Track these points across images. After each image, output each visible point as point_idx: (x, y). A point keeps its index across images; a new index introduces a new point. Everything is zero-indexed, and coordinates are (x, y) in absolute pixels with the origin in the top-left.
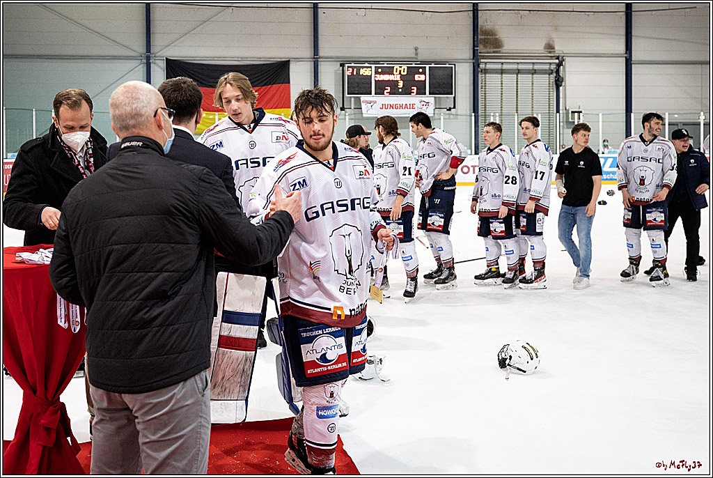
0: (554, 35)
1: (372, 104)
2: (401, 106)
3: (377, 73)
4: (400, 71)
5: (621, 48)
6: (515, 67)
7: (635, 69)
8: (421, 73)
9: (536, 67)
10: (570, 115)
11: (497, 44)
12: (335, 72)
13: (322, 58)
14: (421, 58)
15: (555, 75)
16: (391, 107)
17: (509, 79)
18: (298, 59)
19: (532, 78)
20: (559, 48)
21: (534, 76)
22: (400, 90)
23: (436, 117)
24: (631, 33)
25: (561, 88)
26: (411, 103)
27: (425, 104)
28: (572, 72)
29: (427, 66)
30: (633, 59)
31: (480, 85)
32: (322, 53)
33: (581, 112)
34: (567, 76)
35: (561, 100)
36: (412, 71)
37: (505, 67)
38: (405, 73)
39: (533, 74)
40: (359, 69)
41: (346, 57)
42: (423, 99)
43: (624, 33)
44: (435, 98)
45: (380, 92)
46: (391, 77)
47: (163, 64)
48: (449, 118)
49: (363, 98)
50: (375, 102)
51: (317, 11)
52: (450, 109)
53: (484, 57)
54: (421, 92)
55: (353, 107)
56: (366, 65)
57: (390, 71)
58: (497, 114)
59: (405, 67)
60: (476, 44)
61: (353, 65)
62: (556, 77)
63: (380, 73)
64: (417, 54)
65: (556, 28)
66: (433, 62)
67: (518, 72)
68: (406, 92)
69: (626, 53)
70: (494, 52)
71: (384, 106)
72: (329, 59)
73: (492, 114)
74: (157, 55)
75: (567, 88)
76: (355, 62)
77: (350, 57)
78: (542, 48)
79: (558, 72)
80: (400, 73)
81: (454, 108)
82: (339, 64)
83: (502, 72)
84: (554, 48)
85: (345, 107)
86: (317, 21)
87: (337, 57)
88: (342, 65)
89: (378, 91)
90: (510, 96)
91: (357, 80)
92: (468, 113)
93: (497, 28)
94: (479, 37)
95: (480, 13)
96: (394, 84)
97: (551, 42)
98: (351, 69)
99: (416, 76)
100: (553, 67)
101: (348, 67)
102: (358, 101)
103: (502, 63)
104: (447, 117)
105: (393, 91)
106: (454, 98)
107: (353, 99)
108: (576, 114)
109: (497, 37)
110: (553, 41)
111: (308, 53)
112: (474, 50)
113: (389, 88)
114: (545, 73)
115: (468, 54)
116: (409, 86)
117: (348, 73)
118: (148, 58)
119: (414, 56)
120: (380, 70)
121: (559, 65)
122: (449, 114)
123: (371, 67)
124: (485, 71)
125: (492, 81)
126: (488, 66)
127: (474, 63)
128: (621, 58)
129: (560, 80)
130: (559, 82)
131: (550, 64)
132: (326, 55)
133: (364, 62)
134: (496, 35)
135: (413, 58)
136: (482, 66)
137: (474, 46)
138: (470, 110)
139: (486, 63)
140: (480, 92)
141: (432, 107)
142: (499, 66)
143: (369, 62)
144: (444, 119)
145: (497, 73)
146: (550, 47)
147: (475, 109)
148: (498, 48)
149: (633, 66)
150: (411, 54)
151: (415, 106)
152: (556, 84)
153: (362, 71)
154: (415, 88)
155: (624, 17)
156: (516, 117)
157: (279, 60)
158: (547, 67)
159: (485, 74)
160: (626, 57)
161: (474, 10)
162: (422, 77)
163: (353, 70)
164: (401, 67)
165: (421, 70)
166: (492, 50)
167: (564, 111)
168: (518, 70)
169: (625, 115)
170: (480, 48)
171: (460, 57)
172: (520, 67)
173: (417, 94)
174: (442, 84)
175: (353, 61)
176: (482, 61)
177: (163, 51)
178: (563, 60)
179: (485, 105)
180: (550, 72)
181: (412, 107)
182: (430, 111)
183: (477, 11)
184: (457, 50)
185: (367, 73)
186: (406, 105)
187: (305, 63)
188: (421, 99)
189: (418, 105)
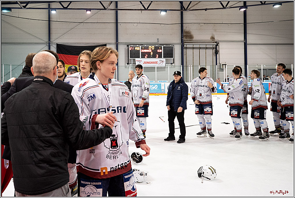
0: (214, 33)
1: (140, 62)
2: (152, 63)
3: (142, 49)
4: (151, 48)
5: (242, 38)
6: (198, 46)
7: (248, 47)
8: (160, 49)
9: (207, 46)
10: (222, 66)
11: (191, 37)
12: (125, 48)
13: (119, 43)
14: (160, 43)
15: (215, 49)
16: (148, 63)
17: (196, 51)
18: (110, 44)
19: (206, 51)
20: (217, 38)
21: (207, 50)
22: (151, 56)
23: (166, 67)
24: (246, 32)
25: (218, 55)
26: (156, 61)
27: (162, 61)
28: (222, 48)
29: (163, 46)
30: (247, 43)
31: (184, 54)
32: (119, 41)
33: (226, 65)
34: (220, 50)
35: (218, 60)
36: (156, 48)
37: (194, 46)
38: (154, 49)
39: (206, 49)
40: (134, 47)
41: (129, 43)
42: (161, 60)
43: (243, 32)
44: (166, 59)
45: (143, 57)
46: (148, 51)
47: (55, 46)
48: (172, 67)
49: (136, 59)
50: (141, 61)
51: (117, 24)
52: (172, 64)
53: (186, 42)
54: (160, 57)
55: (132, 63)
56: (138, 46)
57: (147, 48)
58: (191, 66)
59: (153, 46)
60: (182, 37)
61: (132, 46)
62: (215, 50)
63: (143, 49)
64: (158, 41)
65: (215, 30)
66: (165, 44)
67: (200, 48)
68: (154, 57)
69: (244, 40)
70: (190, 40)
71: (145, 63)
72: (122, 43)
73: (189, 66)
74: (53, 42)
75: (220, 55)
76: (133, 45)
77: (131, 43)
78: (210, 39)
79: (216, 48)
80: (151, 49)
81: (174, 63)
82: (126, 45)
83: (193, 48)
84: (214, 39)
85: (129, 63)
86: (118, 28)
87: (126, 43)
88: (128, 46)
90: (196, 58)
91: (134, 52)
92: (179, 65)
93: (191, 30)
94: (184, 34)
95: (184, 25)
96: (149, 53)
97: (213, 36)
98: (131, 48)
99: (158, 50)
100: (214, 46)
102: (134, 60)
103: (193, 45)
104: (171, 67)
105: (148, 56)
106: (174, 59)
107: (132, 60)
108: (224, 66)
109: (191, 34)
110: (214, 36)
111: (114, 41)
112: (182, 40)
113: (147, 55)
114: (211, 49)
115: (179, 41)
116: (155, 54)
117: (130, 49)
118: (49, 44)
119: (157, 42)
120: (143, 48)
121: (217, 45)
122: (172, 66)
123: (139, 47)
124: (186, 48)
125: (189, 52)
126: (188, 46)
127: (181, 45)
128: (242, 43)
129: (217, 51)
130: (217, 52)
131: (213, 45)
132: (121, 42)
133: (137, 45)
134: (190, 33)
135: (156, 43)
136: (185, 46)
137: (182, 38)
138: (180, 64)
139: (186, 45)
140: (184, 57)
141: (164, 63)
142: (192, 46)
143: (139, 45)
144: (170, 68)
145: (191, 49)
146: (213, 38)
147: (182, 64)
148: (191, 39)
149: (247, 45)
150: (156, 41)
151: (157, 63)
152: (216, 53)
153: (136, 48)
154: (158, 55)
155: (243, 26)
156: (199, 67)
157: (102, 44)
158: (212, 46)
159: (186, 49)
160: (244, 42)
161: (181, 23)
162: (161, 51)
163: (132, 48)
164: (152, 47)
165: (160, 48)
166: (189, 40)
167: (219, 64)
168: (200, 47)
169: (244, 66)
170: (184, 39)
171: (176, 42)
172: (201, 46)
173: (158, 58)
175: (132, 44)
176: (185, 44)
177: (55, 41)
178: (218, 43)
179: (186, 62)
180: (213, 48)
181: (156, 63)
182: (164, 65)
183: (183, 23)
184: (175, 39)
185: (138, 49)
186: (154, 62)
187: (112, 45)
188: (160, 59)
189: (159, 62)
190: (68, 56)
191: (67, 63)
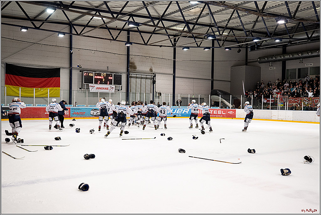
0: (152, 66)
2: (103, 89)
4: (104, 75)
5: (172, 72)
6: (140, 76)
7: (176, 79)
9: (147, 77)
10: (157, 94)
11: (135, 67)
13: (73, 68)
14: (109, 70)
16: (100, 88)
17: (138, 80)
18: (63, 68)
19: (146, 80)
20: (154, 71)
22: (103, 82)
23: (115, 93)
25: (154, 85)
27: (112, 88)
28: (158, 79)
29: (113, 74)
30: (176, 76)
31: (129, 82)
32: (73, 66)
33: (161, 93)
34: (156, 80)
36: (108, 75)
40: (88, 73)
42: (111, 86)
43: (173, 67)
44: (115, 86)
45: (96, 83)
46: (100, 77)
47: (4, 65)
48: (119, 94)
49: (90, 85)
50: (94, 86)
53: (131, 72)
54: (111, 83)
55: (86, 88)
57: (100, 75)
59: (105, 74)
63: (96, 76)
65: (153, 64)
67: (142, 78)
68: (106, 83)
70: (134, 70)
71: (97, 88)
72: (76, 69)
75: (156, 85)
76: (87, 71)
77: (84, 68)
78: (149, 70)
79: (154, 79)
80: (103, 76)
81: (121, 90)
82: (79, 71)
83: (137, 78)
85: (83, 88)
88: (82, 72)
89: (95, 82)
90: (138, 86)
91: (88, 78)
93: (135, 62)
94: (129, 64)
96: (101, 80)
97: (152, 68)
99: (109, 77)
101: (85, 72)
102: (88, 86)
103: (137, 75)
106: (121, 86)
107: (86, 85)
108: (159, 94)
111: (67, 65)
112: (128, 70)
113: (99, 81)
115: (125, 70)
116: (106, 81)
120: (96, 74)
121: (155, 76)
123: (93, 73)
124: (131, 77)
125: (133, 81)
126: (132, 75)
127: (127, 74)
130: (154, 82)
131: (151, 76)
132: (75, 67)
133: (90, 71)
134: (134, 64)
135: (106, 70)
137: (127, 68)
138: (126, 91)
139: (131, 74)
141: (114, 89)
142: (135, 76)
143: (92, 71)
145: (135, 78)
146: (151, 70)
147: (128, 91)
151: (108, 89)
153: (90, 74)
155: (173, 62)
157: (56, 67)
159: (131, 78)
160: (173, 75)
161: (127, 55)
162: (111, 78)
163: (86, 74)
165: (111, 75)
167: (155, 93)
169: (172, 95)
170: (130, 69)
171: (123, 71)
172: (142, 76)
173: (109, 84)
174: (118, 81)
177: (5, 60)
180: (151, 79)
182: (113, 91)
183: (129, 55)
184: (122, 69)
185: (92, 75)
186: (105, 88)
187: (66, 69)
189: (109, 88)
190: (19, 77)
191: (18, 84)
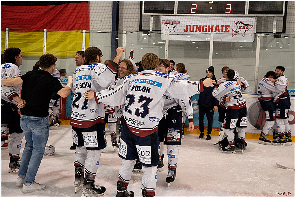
1: (174, 25)
2: (211, 29)
16: (198, 28)
22: (211, 8)
26: (224, 25)
27: (243, 25)
45: (185, 9)
49: (164, 17)
55: (151, 29)
68: (220, 10)
71: (189, 28)
81: (284, 31)
89: (182, 9)
105: (201, 9)
106: (285, 18)
107: (152, 18)
113: (196, 5)
141: (252, 30)
151: (229, 29)
154: (231, 5)
173: (232, 13)
181: (226, 29)
182: (249, 36)
186: (217, 26)
188: (238, 19)
189: (233, 27)
